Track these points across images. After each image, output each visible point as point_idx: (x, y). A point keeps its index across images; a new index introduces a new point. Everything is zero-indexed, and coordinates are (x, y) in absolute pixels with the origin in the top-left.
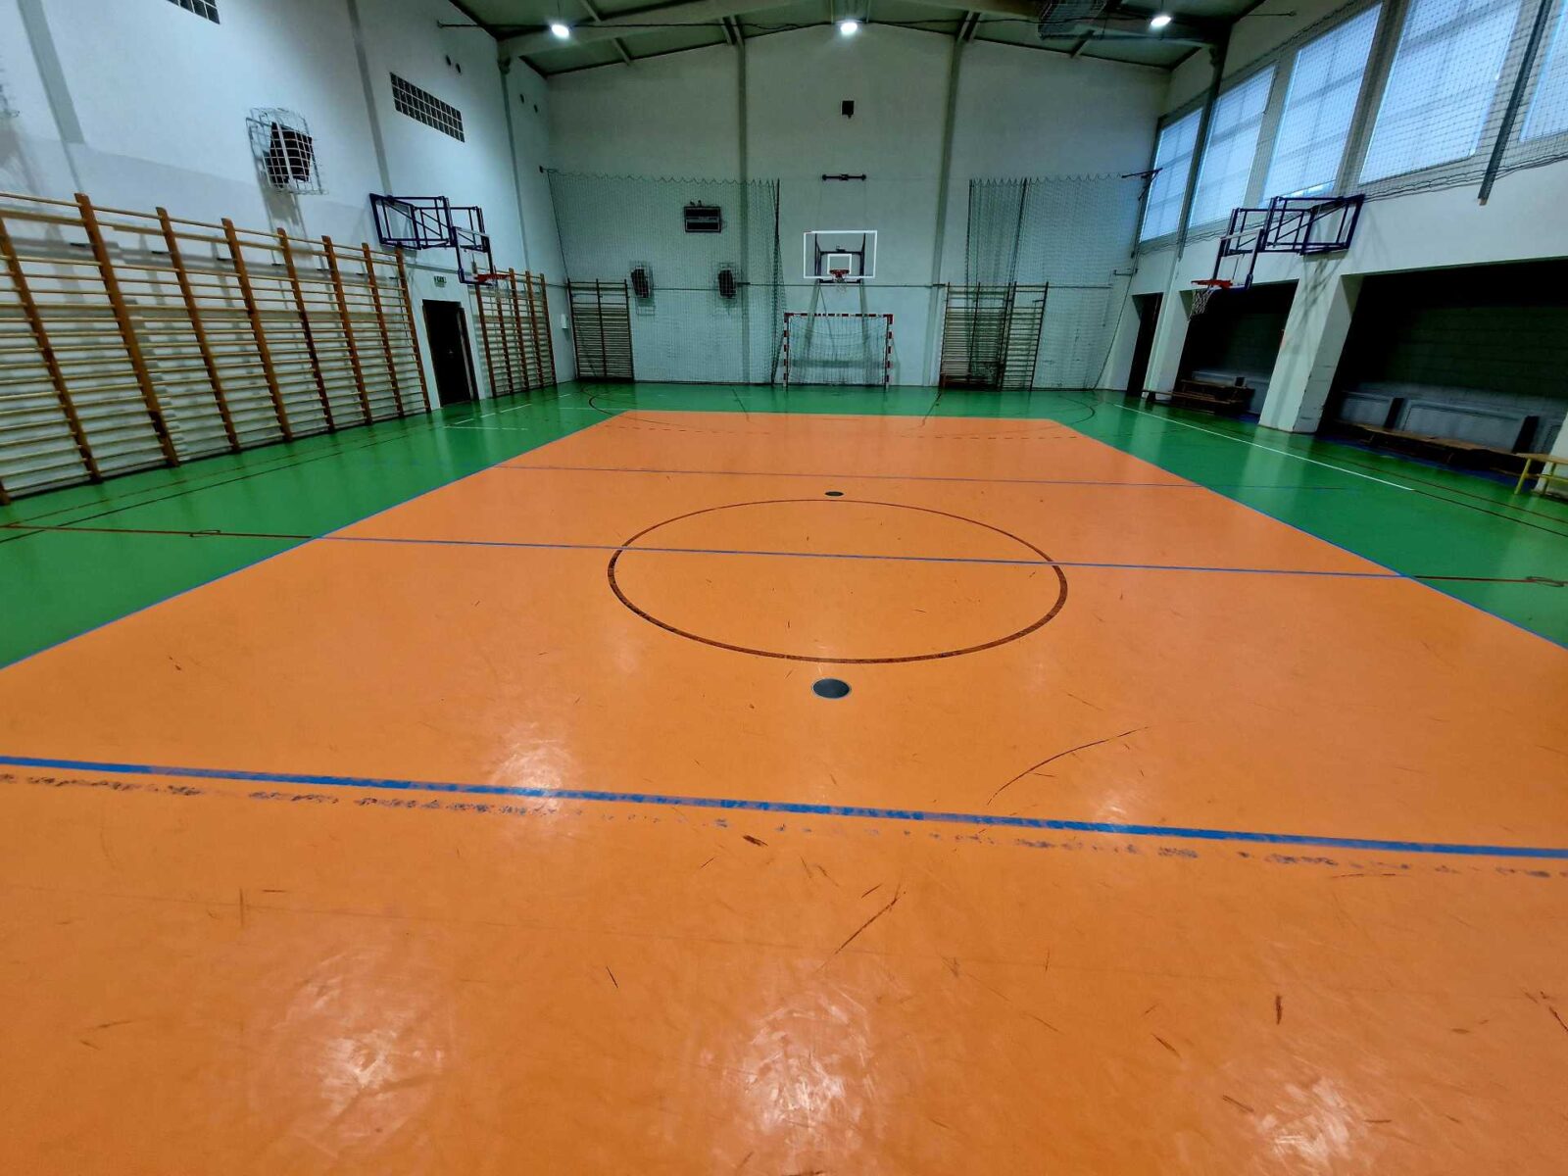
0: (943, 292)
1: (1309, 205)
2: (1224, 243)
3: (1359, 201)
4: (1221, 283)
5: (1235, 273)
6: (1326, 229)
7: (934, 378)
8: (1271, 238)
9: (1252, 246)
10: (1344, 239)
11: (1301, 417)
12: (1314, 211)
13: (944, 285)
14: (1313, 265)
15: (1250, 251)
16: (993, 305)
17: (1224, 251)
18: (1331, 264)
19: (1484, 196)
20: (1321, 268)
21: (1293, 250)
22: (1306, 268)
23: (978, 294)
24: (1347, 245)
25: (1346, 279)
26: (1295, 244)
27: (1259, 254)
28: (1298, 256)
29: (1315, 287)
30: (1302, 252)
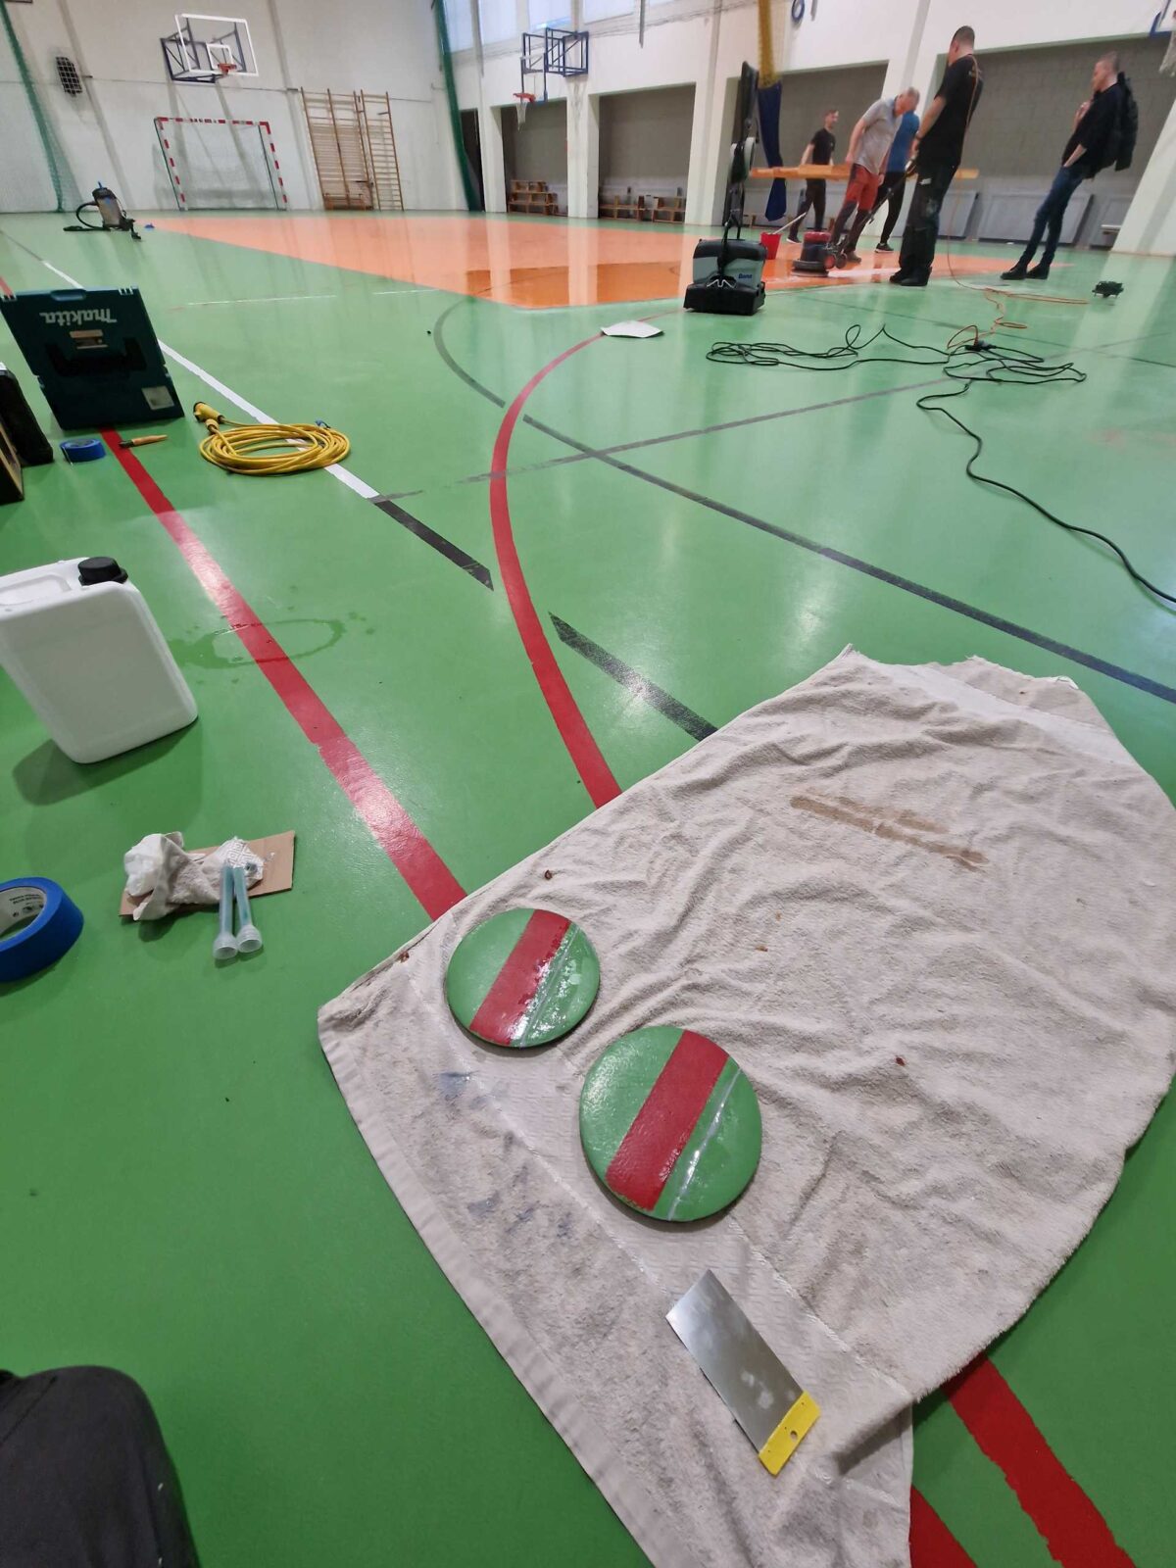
0: (297, 98)
1: (560, 35)
2: (523, 62)
3: (586, 36)
4: (527, 96)
5: (535, 86)
6: (574, 59)
7: (318, 201)
8: (550, 62)
9: (540, 65)
10: (584, 67)
11: (590, 207)
12: (564, 40)
13: (296, 90)
14: (572, 85)
15: (540, 71)
16: (345, 116)
17: (524, 71)
18: (581, 85)
19: (641, 41)
20: (577, 88)
21: (559, 72)
22: (569, 87)
23: (330, 104)
24: (585, 71)
25: (591, 97)
26: (559, 67)
27: (547, 74)
28: (561, 76)
29: (577, 104)
30: (563, 73)
